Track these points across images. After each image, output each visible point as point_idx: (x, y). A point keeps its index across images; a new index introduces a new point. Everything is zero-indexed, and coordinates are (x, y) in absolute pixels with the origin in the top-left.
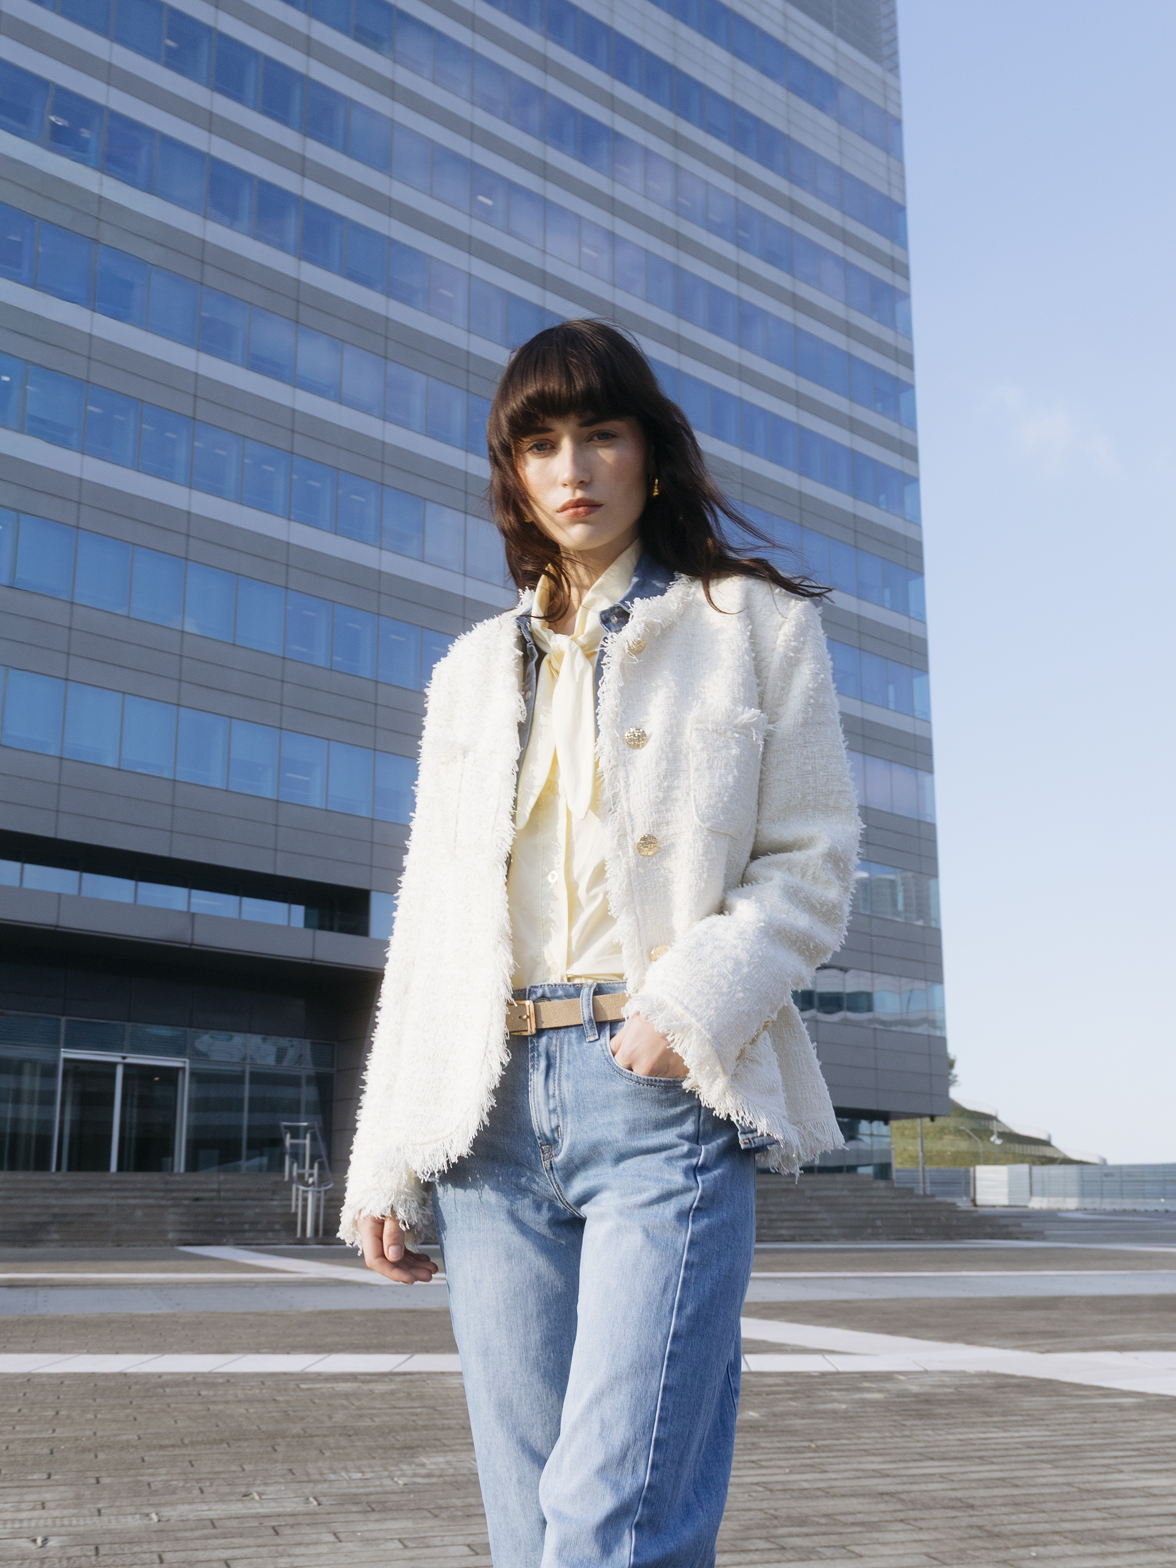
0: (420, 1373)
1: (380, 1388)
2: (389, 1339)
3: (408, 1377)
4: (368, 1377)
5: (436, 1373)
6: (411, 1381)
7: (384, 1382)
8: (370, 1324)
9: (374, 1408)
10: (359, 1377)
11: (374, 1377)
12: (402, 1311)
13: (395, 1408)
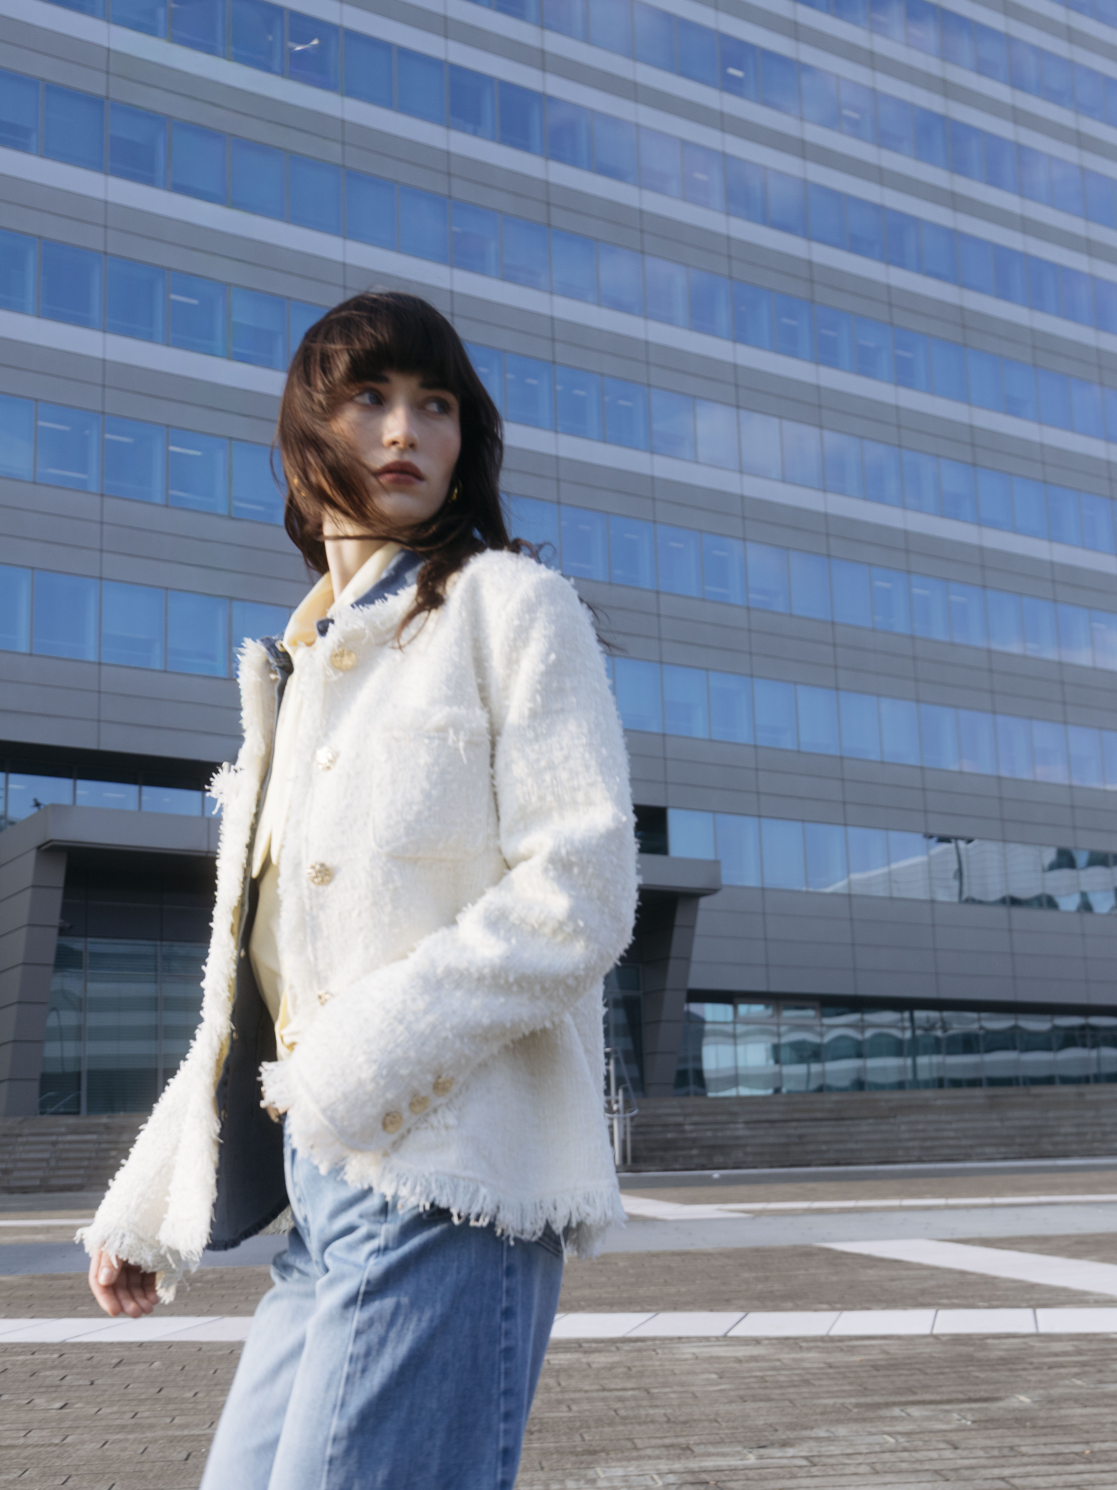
0: (654, 1339)
1: (600, 1360)
2: (642, 1291)
3: (639, 1344)
4: (594, 1345)
5: (671, 1339)
6: (639, 1350)
7: (609, 1351)
8: (631, 1271)
9: (580, 1391)
10: (585, 1345)
11: (602, 1345)
12: (674, 1254)
13: (604, 1390)
